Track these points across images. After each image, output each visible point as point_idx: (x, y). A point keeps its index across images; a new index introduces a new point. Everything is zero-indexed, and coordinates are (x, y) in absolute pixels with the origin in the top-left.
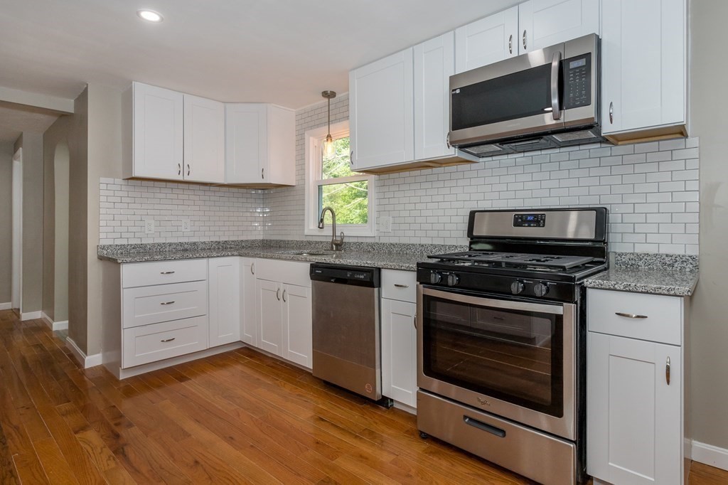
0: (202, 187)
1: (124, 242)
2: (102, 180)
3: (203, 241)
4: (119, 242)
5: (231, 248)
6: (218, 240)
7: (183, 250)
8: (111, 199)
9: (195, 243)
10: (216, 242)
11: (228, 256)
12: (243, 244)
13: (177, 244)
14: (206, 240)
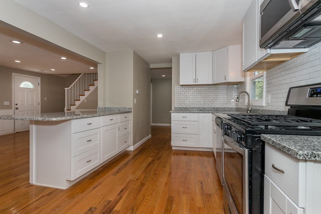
0: (208, 86)
1: (181, 106)
2: (176, 87)
3: (207, 107)
4: (180, 106)
5: (220, 110)
6: (214, 107)
7: (200, 110)
8: (178, 93)
9: (204, 108)
10: (213, 108)
11: (207, 113)
12: (226, 109)
13: (198, 108)
14: (209, 107)
